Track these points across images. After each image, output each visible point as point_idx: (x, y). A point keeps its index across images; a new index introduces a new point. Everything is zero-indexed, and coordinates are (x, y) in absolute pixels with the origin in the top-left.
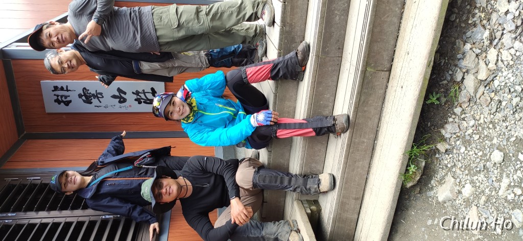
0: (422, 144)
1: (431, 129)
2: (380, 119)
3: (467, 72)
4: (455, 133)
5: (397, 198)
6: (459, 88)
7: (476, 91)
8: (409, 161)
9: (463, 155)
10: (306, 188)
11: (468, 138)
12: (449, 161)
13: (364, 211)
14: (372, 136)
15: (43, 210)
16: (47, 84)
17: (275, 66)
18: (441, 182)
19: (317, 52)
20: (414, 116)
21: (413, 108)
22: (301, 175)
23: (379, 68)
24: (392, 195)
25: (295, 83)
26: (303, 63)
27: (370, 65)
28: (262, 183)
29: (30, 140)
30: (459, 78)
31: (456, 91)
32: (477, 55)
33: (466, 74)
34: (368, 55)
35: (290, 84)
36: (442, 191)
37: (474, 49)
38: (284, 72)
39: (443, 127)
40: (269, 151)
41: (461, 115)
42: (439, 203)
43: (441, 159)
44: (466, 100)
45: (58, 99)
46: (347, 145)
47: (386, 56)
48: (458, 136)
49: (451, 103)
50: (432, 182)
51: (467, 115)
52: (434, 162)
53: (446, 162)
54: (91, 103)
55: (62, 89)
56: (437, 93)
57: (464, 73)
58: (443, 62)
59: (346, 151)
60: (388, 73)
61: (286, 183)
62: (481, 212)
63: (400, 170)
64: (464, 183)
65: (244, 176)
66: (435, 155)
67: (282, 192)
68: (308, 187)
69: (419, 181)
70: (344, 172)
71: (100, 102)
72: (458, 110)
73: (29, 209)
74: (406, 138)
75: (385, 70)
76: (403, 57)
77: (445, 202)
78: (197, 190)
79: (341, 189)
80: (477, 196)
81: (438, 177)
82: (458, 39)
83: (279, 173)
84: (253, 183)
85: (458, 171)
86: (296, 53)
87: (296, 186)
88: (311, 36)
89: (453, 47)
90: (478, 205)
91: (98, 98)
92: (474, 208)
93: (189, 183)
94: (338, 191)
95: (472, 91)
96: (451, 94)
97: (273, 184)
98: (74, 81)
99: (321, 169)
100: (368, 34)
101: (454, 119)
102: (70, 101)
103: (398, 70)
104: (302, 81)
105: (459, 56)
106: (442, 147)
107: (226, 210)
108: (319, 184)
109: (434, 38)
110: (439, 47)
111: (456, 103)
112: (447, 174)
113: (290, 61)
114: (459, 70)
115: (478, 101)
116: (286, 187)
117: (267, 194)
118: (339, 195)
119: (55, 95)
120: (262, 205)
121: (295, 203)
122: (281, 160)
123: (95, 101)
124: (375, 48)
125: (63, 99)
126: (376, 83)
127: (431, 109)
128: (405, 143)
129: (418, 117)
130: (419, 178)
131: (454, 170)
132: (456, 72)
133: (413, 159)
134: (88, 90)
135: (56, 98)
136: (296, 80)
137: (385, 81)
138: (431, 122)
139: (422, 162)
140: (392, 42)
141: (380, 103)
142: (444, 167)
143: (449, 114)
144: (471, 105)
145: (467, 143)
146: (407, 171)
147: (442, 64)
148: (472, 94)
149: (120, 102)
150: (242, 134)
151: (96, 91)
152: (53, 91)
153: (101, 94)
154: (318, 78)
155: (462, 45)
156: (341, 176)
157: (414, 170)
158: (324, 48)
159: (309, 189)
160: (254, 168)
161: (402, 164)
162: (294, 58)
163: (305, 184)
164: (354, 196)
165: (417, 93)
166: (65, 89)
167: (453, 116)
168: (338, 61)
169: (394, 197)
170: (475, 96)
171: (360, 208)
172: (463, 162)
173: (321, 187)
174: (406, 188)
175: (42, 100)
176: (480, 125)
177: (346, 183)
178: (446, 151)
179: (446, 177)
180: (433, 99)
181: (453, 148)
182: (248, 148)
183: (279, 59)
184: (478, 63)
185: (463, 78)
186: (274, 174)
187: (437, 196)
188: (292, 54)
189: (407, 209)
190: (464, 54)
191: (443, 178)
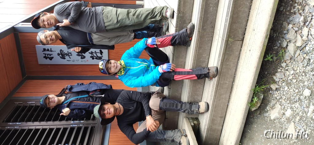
0: (262, 85)
1: (267, 76)
2: (236, 70)
3: (290, 41)
4: (282, 79)
5: (246, 117)
6: (285, 51)
7: (295, 53)
8: (253, 95)
9: (286, 92)
10: (191, 110)
11: (289, 81)
12: (278, 95)
13: (226, 125)
14: (231, 79)
15: (37, 121)
16: (40, 47)
17: (174, 37)
18: (273, 108)
19: (199, 29)
20: (257, 68)
21: (256, 63)
22: (188, 103)
23: (236, 39)
24: (243, 115)
25: (186, 47)
26: (190, 36)
27: (231, 37)
28: (165, 107)
29: (29, 80)
30: (285, 46)
31: (283, 53)
32: (296, 32)
33: (289, 43)
34: (230, 31)
35: (183, 48)
36: (273, 113)
37: (294, 28)
38: (179, 41)
39: (274, 75)
40: (169, 88)
41: (286, 67)
42: (271, 120)
43: (273, 94)
44: (289, 58)
45: (45, 56)
46: (216, 85)
47: (240, 32)
48: (283, 80)
49: (280, 60)
50: (267, 108)
51: (289, 68)
52: (269, 96)
53: (276, 96)
54: (65, 59)
55: (48, 50)
56: (271, 54)
57: (288, 42)
58: (275, 35)
59: (215, 89)
60: (241, 42)
61: (179, 107)
62: (296, 126)
63: (248, 100)
64: (287, 108)
65: (154, 103)
66: (270, 91)
67: (177, 112)
68: (192, 110)
69: (259, 107)
70: (214, 101)
71: (70, 58)
72: (284, 65)
73: (29, 120)
74: (252, 81)
75: (240, 40)
76: (251, 32)
77: (275, 120)
78: (126, 111)
79: (212, 111)
80: (294, 116)
81: (271, 105)
82: (284, 21)
83: (175, 101)
84: (160, 107)
85: (283, 101)
86: (186, 30)
87: (185, 109)
88: (195, 19)
89: (281, 27)
90: (295, 122)
91: (69, 55)
92: (293, 123)
93: (121, 106)
94: (210, 113)
95: (292, 53)
96: (280, 55)
97: (171, 108)
98: (55, 46)
99: (200, 99)
100: (230, 18)
101: (281, 70)
102: (53, 58)
103: (248, 40)
104: (189, 46)
105: (285, 32)
106: (273, 87)
107: (144, 123)
108: (199, 108)
109: (270, 21)
110: (273, 26)
111: (283, 61)
112: (276, 103)
113: (182, 34)
114: (285, 40)
115: (296, 59)
116: (179, 110)
117: (168, 114)
118: (211, 115)
119: (44, 54)
120: (165, 120)
121: (185, 119)
122: (176, 94)
123: (67, 57)
124: (234, 27)
125: (49, 56)
126: (234, 48)
127: (268, 64)
128: (251, 84)
129: (260, 69)
130: (259, 105)
131: (281, 100)
132: (283, 42)
133: (256, 94)
134: (63, 51)
135: (44, 55)
136: (186, 46)
137: (240, 47)
138: (267, 71)
139: (261, 95)
140: (245, 23)
141: (237, 60)
142: (275, 99)
143: (278, 67)
144: (292, 61)
145: (289, 84)
146: (252, 101)
147: (275, 37)
148: (292, 55)
149: (82, 58)
150: (154, 78)
151: (68, 51)
152: (43, 51)
153: (71, 53)
154: (199, 44)
155: (287, 25)
156: (212, 104)
157: (257, 101)
158: (203, 27)
159: (193, 111)
160: (160, 98)
161: (249, 96)
162: (185, 32)
163: (191, 108)
164: (220, 116)
165: (259, 54)
166: (50, 50)
167: (281, 68)
168: (212, 34)
169: (244, 116)
170: (294, 56)
171: (224, 123)
172: (286, 95)
173: (200, 110)
174: (252, 111)
175: (36, 57)
176: (297, 73)
177: (215, 108)
178: (276, 89)
179: (276, 105)
180: (269, 58)
181: (281, 87)
182: (157, 86)
183: (176, 33)
184: (297, 36)
185: (287, 45)
186: (172, 102)
187: (270, 116)
188: (184, 30)
189: (252, 124)
190: (288, 30)
191: (274, 105)
